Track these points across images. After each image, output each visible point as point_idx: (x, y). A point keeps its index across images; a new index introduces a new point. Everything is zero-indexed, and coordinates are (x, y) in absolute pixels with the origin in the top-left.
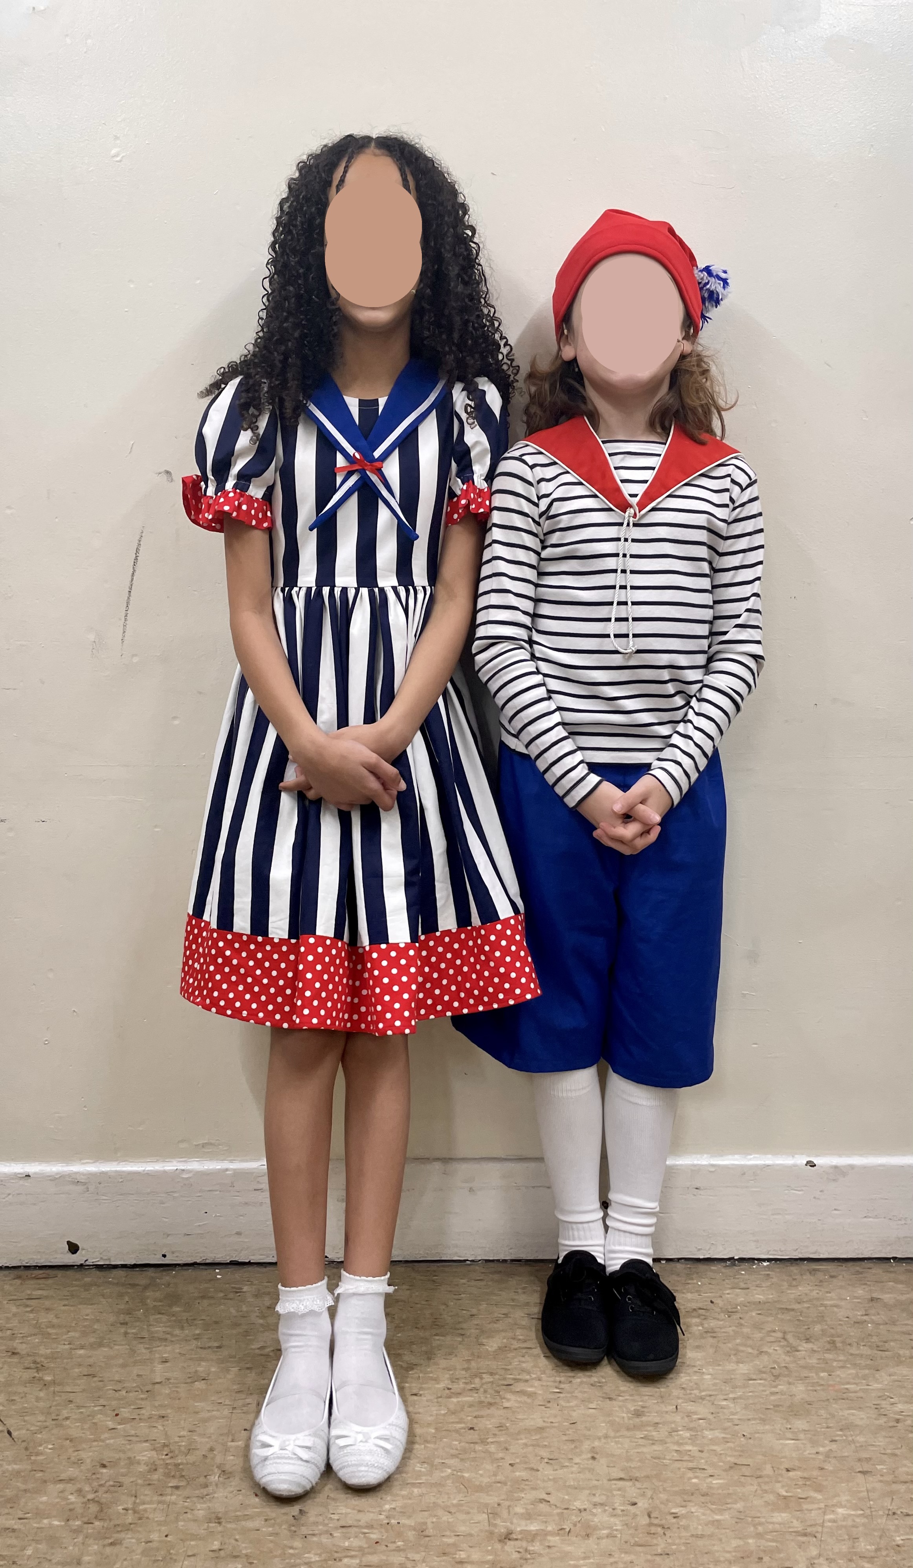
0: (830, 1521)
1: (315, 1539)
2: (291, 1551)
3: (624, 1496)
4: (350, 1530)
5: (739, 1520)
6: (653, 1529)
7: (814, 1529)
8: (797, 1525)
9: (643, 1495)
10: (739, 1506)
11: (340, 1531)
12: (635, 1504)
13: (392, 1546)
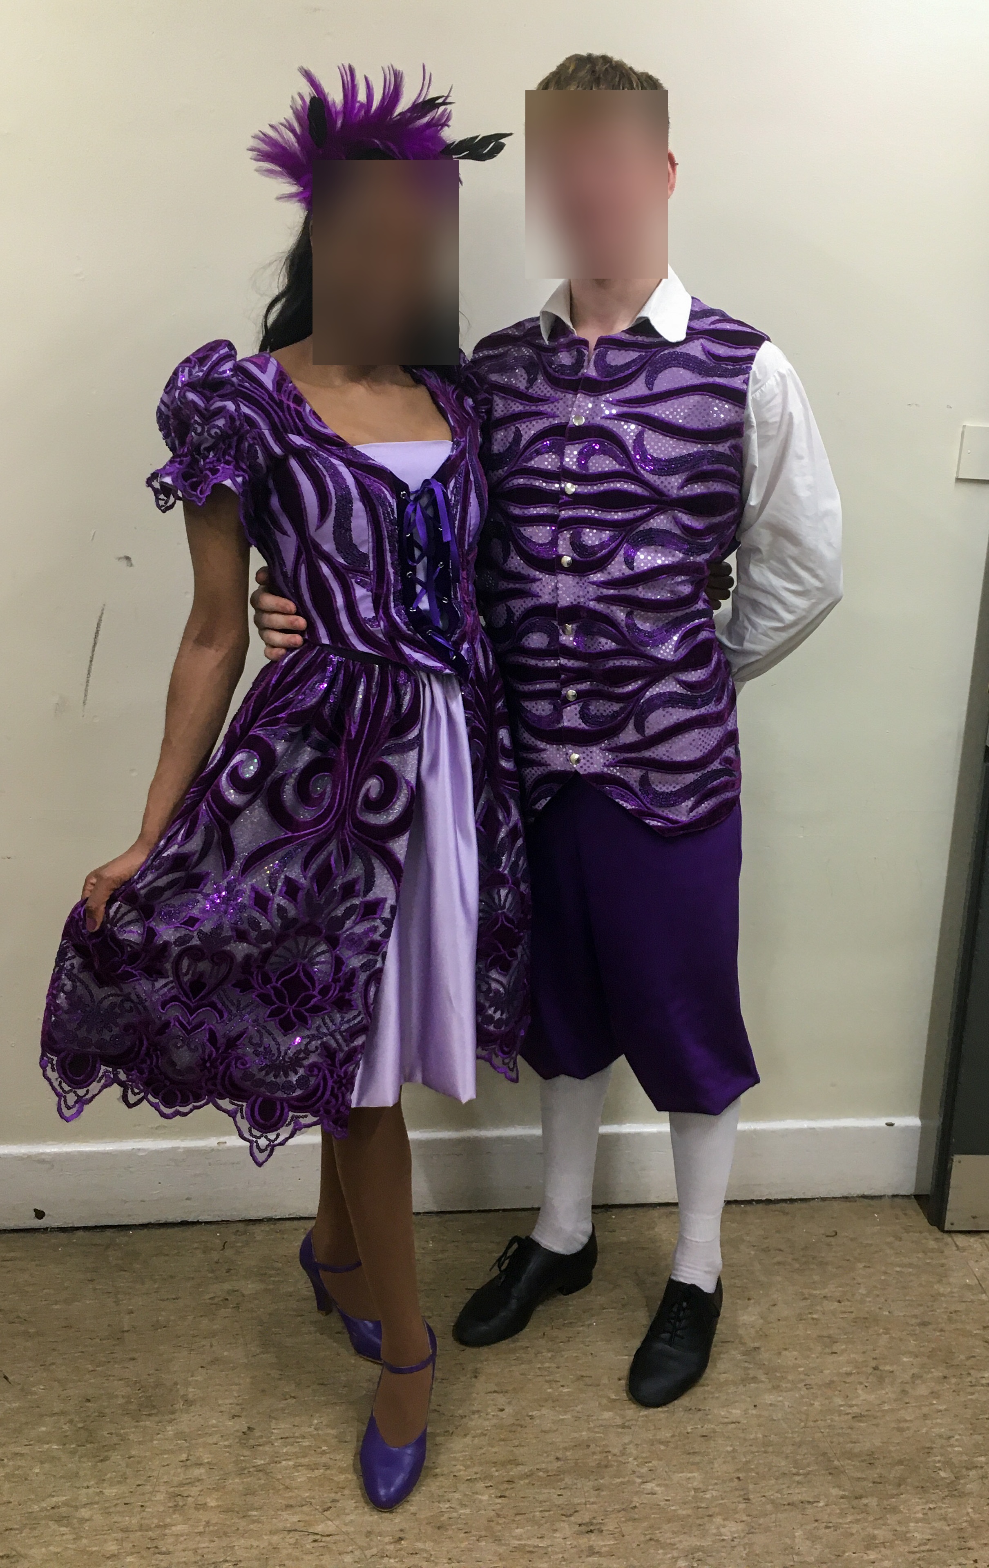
0: (643, 1416)
1: (261, 1448)
2: (242, 1458)
3: (495, 1405)
4: (287, 1440)
5: (577, 1419)
6: (514, 1428)
7: (631, 1423)
8: (619, 1421)
9: (509, 1403)
10: (579, 1408)
11: (280, 1441)
12: (502, 1410)
13: (319, 1450)
